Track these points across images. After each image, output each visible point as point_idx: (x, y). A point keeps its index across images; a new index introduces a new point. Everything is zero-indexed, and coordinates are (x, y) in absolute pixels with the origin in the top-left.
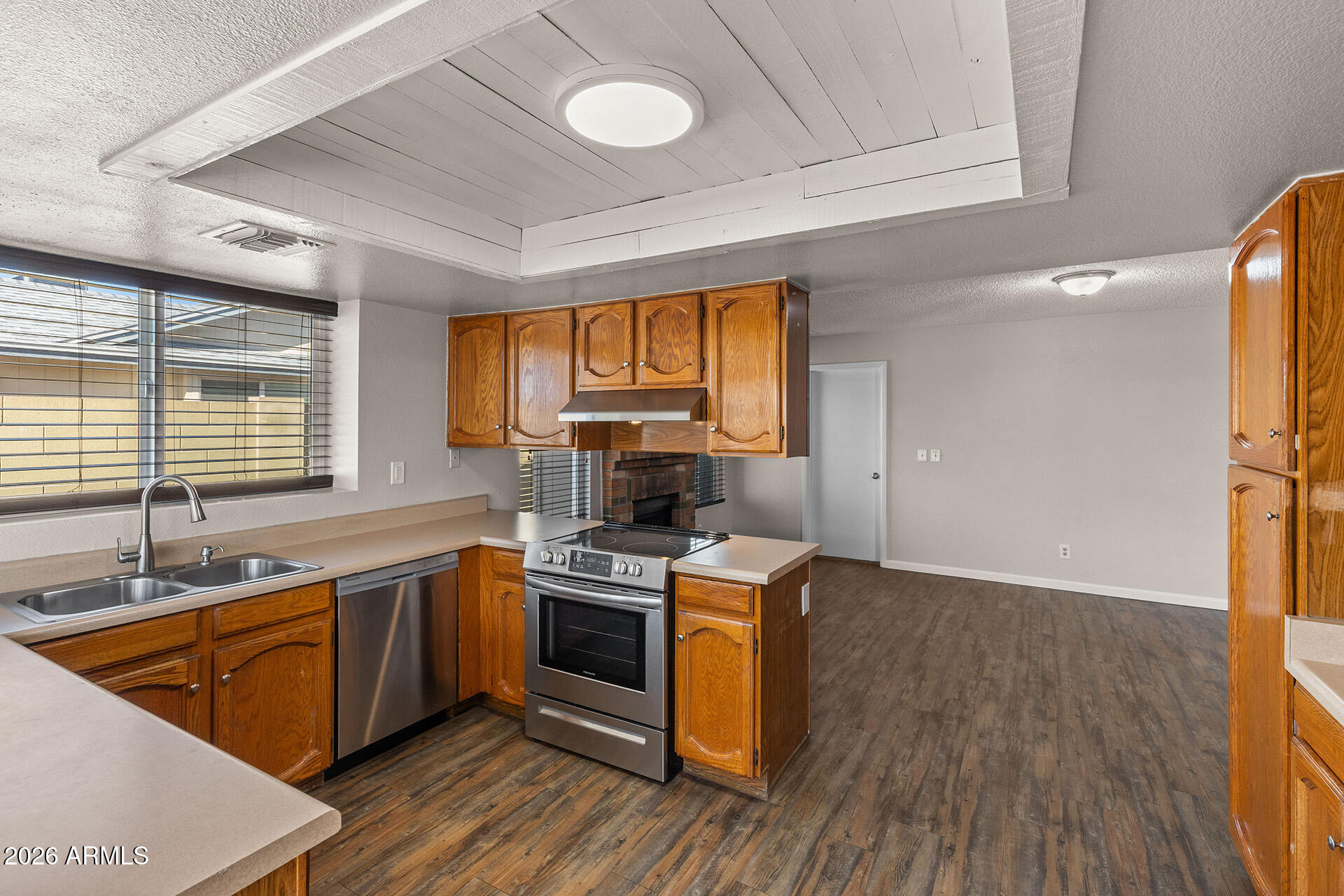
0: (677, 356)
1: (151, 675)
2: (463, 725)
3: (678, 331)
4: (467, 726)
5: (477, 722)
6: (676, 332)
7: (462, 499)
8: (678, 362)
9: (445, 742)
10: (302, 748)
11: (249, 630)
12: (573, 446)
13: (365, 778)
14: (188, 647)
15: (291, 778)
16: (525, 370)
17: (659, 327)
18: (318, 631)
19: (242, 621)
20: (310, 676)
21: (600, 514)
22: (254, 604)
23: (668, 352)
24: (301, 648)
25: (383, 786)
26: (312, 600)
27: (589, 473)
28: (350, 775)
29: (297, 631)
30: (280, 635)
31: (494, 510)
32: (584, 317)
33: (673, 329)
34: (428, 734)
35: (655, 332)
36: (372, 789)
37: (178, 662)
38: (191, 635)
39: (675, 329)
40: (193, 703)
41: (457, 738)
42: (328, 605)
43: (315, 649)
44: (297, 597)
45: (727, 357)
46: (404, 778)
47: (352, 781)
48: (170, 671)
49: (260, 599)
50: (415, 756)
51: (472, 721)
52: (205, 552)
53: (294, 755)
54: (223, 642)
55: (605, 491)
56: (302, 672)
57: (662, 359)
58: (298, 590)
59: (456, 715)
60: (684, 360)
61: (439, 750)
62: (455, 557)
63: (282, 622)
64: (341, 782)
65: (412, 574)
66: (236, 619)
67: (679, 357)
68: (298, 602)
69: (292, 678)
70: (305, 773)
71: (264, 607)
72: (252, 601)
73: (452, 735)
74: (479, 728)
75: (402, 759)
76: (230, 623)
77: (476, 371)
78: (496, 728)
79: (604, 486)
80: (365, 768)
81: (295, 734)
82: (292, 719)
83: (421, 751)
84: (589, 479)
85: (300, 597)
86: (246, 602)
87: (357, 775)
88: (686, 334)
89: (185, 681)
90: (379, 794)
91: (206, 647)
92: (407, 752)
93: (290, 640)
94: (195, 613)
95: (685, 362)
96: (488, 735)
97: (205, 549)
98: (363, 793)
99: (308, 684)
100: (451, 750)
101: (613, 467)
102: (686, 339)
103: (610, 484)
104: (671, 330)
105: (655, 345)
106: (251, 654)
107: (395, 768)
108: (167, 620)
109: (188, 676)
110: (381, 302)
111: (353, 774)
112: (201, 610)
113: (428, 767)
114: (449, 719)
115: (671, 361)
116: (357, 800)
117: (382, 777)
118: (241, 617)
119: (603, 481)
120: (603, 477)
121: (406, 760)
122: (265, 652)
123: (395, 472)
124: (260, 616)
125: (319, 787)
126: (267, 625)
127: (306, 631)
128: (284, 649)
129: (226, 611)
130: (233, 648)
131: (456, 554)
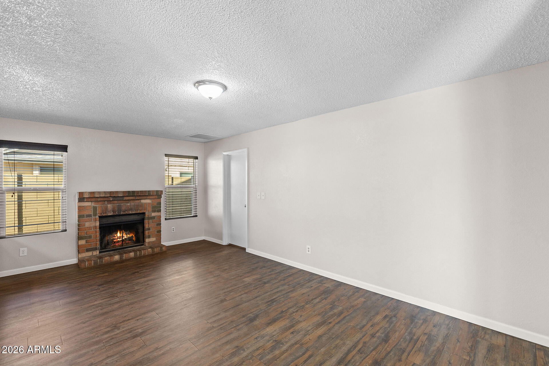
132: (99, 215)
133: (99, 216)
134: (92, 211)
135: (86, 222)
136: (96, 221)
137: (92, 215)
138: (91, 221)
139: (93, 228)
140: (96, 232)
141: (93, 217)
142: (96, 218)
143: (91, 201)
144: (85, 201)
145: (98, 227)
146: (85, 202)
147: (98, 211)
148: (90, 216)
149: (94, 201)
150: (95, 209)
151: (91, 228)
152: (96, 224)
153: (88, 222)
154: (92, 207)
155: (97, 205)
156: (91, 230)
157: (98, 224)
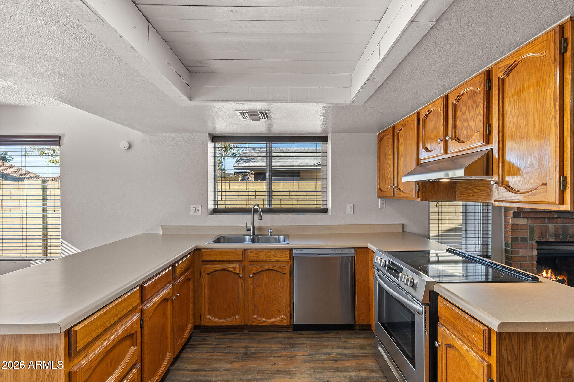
0: (471, 127)
1: (229, 267)
2: (358, 336)
3: (472, 107)
4: (359, 338)
5: (364, 338)
6: (471, 108)
7: (383, 224)
8: (472, 131)
9: (343, 340)
10: (280, 313)
11: (259, 261)
12: (418, 197)
13: (304, 337)
14: (240, 261)
15: (274, 322)
16: (400, 154)
17: (461, 108)
18: (284, 268)
19: (256, 257)
20: (282, 285)
21: (502, 246)
22: (261, 252)
23: (466, 125)
24: (279, 273)
25: (306, 344)
26: (282, 255)
27: (490, 218)
28: (301, 333)
29: (276, 266)
30: (270, 266)
31: (407, 232)
32: (422, 116)
33: (469, 106)
34: (341, 332)
35: (459, 113)
36: (302, 342)
37: (237, 265)
38: (241, 257)
39: (470, 106)
40: (241, 281)
41: (349, 340)
42: (289, 259)
43: (284, 275)
44: (276, 253)
45: (509, 118)
46: (315, 345)
47: (300, 336)
48: (234, 268)
49: (263, 250)
50: (327, 339)
51: (363, 336)
52: (269, 231)
53: (276, 314)
54: (252, 263)
55: (506, 232)
56: (279, 283)
57: (462, 132)
58: (277, 250)
59: (359, 330)
60: (476, 128)
61: (338, 341)
62: (353, 251)
63: (271, 261)
64: (297, 334)
65: (328, 254)
66: (255, 255)
67: (473, 127)
68: (277, 254)
69: (275, 283)
70: (280, 323)
71: (264, 253)
72: (260, 250)
73: (349, 338)
74: (362, 341)
75: (321, 337)
76: (253, 257)
77: (385, 158)
78: (369, 346)
79: (505, 228)
80: (309, 333)
81: (277, 306)
82: (275, 299)
83: (331, 338)
84: (490, 222)
85: (277, 253)
86: (258, 250)
87: (304, 334)
88: (477, 108)
89: (239, 273)
90: (301, 346)
91: (246, 263)
92: (327, 335)
93: (274, 269)
94: (243, 250)
95: (477, 131)
96: (362, 347)
97: (269, 230)
98: (298, 342)
99: (282, 288)
100: (341, 344)
101: (511, 215)
102: (478, 112)
103: (509, 227)
104: (468, 107)
105: (459, 123)
106: (260, 270)
107: (316, 339)
108: (234, 250)
109: (239, 271)
110: (340, 131)
111: (303, 333)
112: (244, 250)
113: (326, 346)
114: (356, 330)
115: (467, 132)
116: (293, 344)
117: (309, 340)
118: (256, 255)
119: (505, 225)
120: (505, 222)
121: (323, 338)
122: (264, 270)
123: (349, 208)
124: (263, 257)
125: (290, 331)
126: (265, 261)
127: (280, 267)
128: (272, 271)
129: (252, 252)
130: (253, 265)
131: (354, 249)
132: (537, 239)
133: (536, 242)
134: (528, 232)
135: (520, 248)
136: (532, 248)
137: (528, 238)
138: (527, 248)
139: (529, 259)
140: (533, 267)
141: (529, 242)
142: (533, 244)
143: (527, 218)
144: (522, 216)
145: (535, 259)
146: (522, 218)
147: (535, 234)
148: (524, 240)
149: (531, 218)
150: (532, 229)
151: (526, 259)
152: (532, 254)
153: (523, 248)
154: (528, 226)
155: (534, 223)
156: (527, 261)
157: (535, 253)
